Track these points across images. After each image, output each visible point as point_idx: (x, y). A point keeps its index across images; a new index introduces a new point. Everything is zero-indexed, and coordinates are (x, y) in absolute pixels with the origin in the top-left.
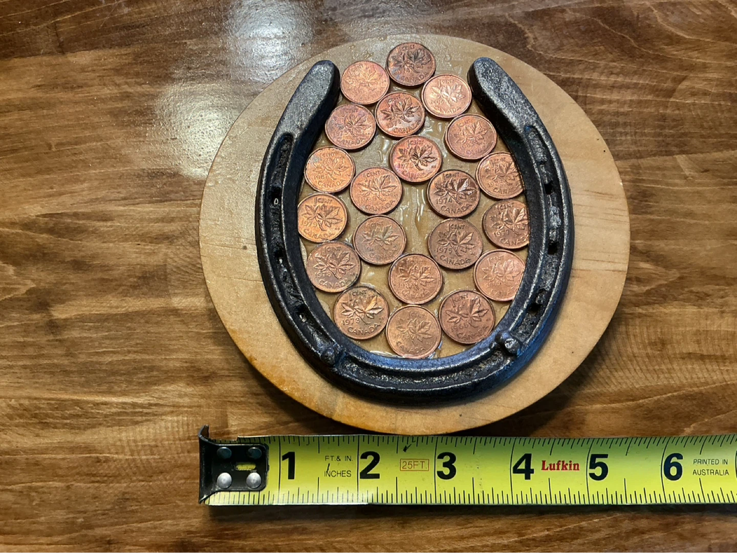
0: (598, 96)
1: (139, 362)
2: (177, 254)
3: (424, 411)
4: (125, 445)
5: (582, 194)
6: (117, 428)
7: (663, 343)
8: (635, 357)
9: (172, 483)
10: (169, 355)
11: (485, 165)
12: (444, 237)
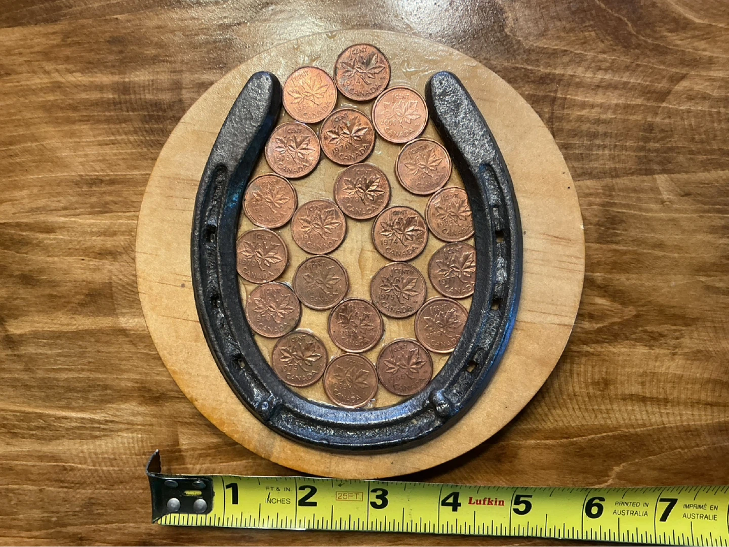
0: (579, 98)
1: (94, 380)
2: (121, 272)
3: (357, 457)
4: (87, 456)
5: (537, 238)
6: (79, 441)
7: (606, 383)
8: (575, 395)
9: (131, 492)
10: (120, 375)
11: (436, 202)
12: (387, 282)
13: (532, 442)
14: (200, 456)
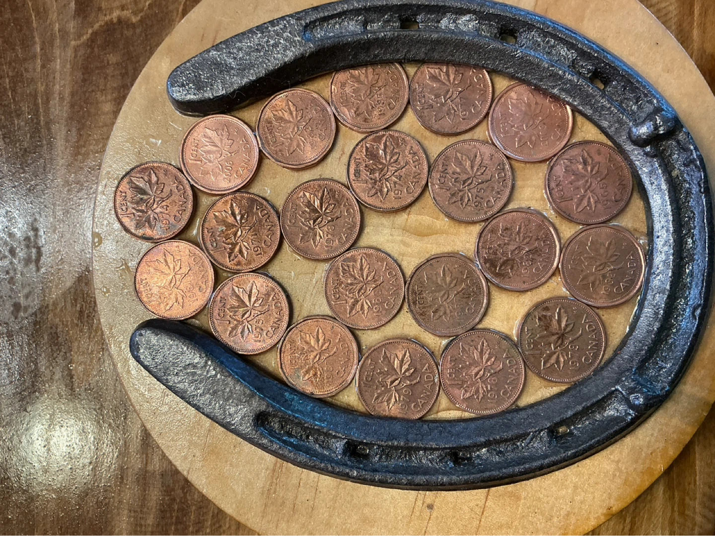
11: (347, 114)
12: (456, 197)
13: (696, 33)
14: (682, 513)
